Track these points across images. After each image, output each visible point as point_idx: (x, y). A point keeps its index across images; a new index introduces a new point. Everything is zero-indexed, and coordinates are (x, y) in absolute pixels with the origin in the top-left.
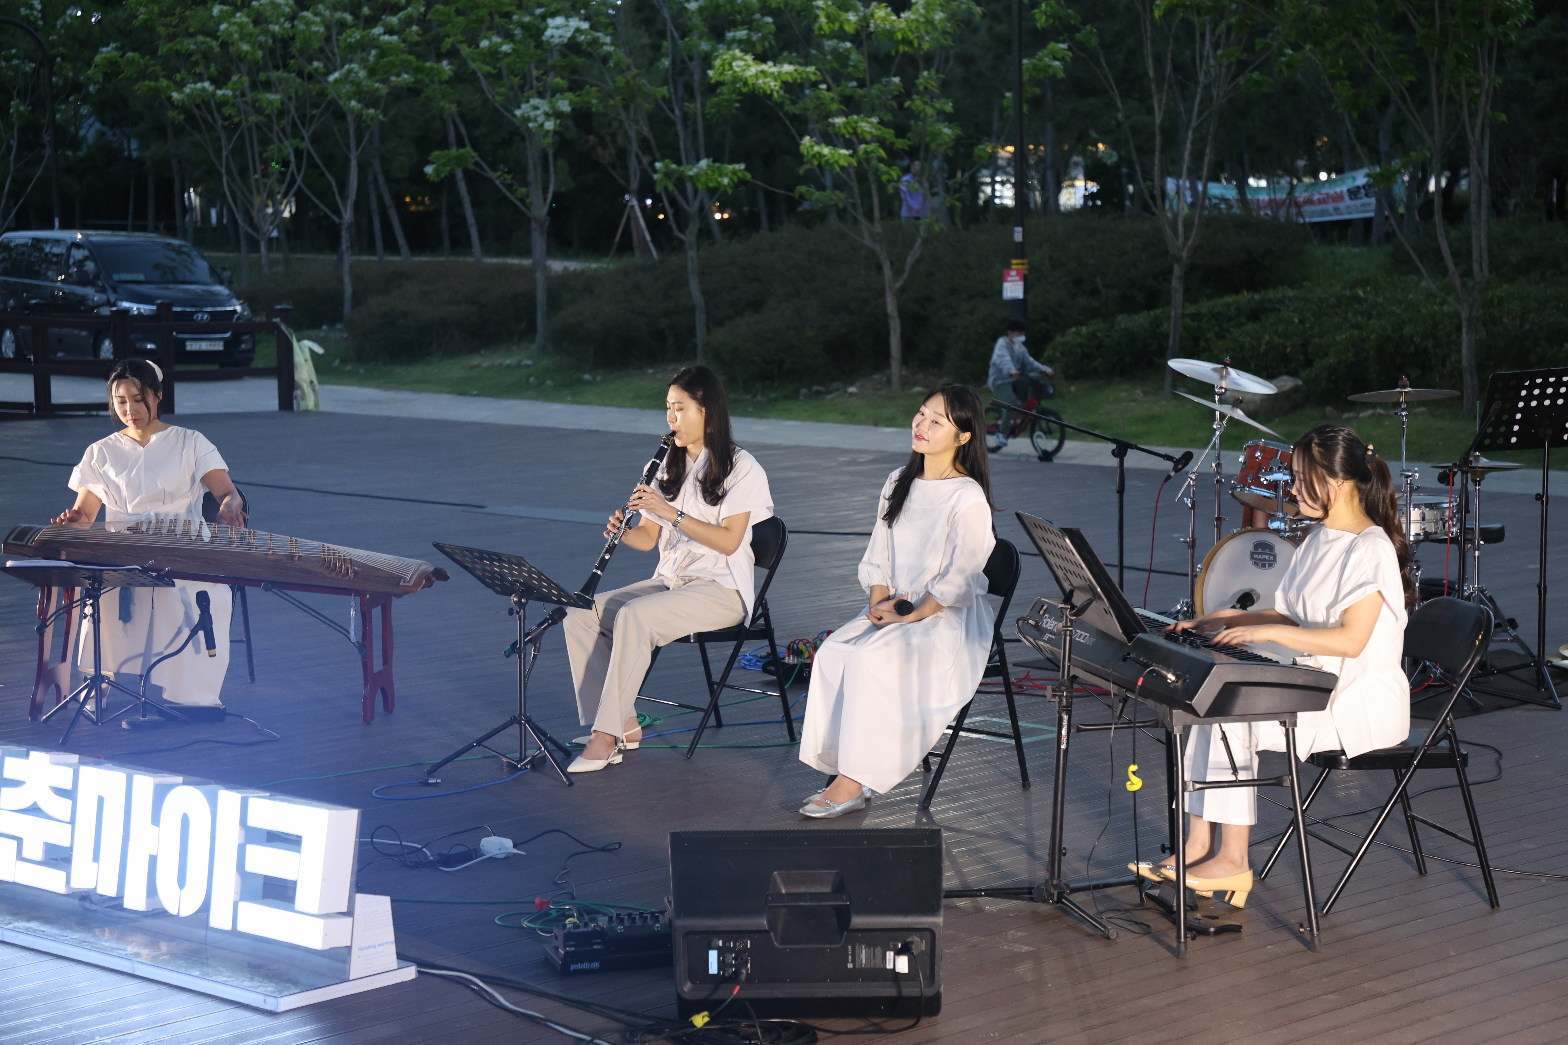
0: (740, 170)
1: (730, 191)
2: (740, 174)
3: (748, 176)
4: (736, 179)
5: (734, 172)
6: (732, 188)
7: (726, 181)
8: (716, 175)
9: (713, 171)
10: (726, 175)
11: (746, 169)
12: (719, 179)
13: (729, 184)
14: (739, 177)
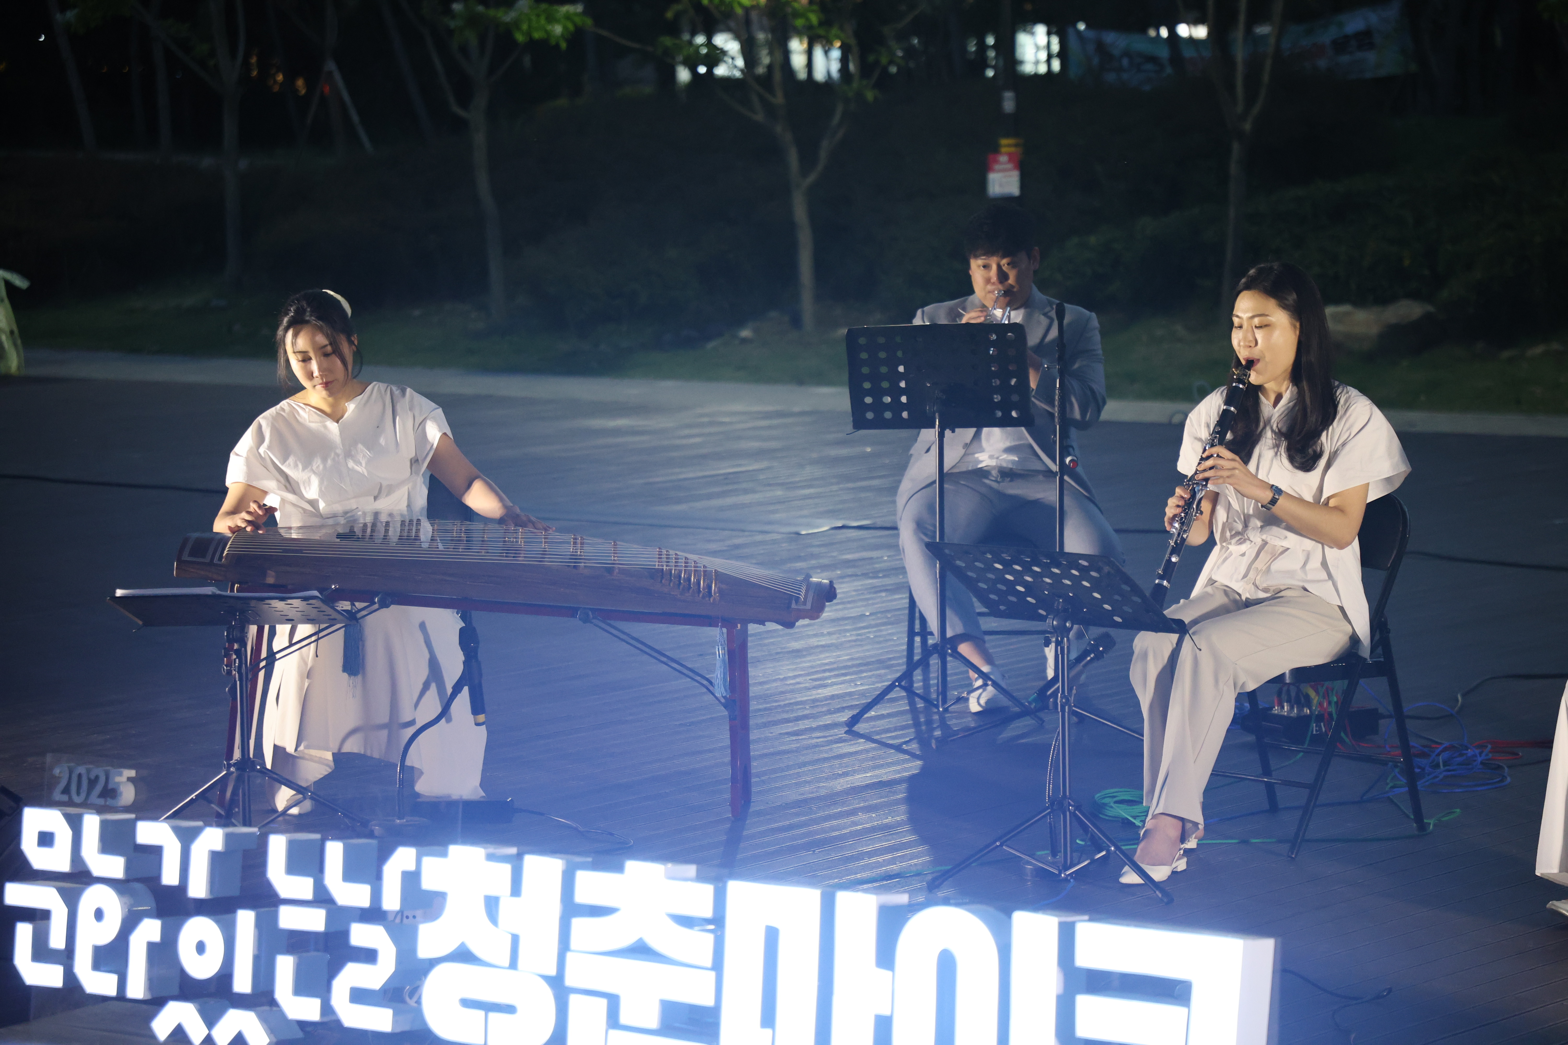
0: (576, 14)
1: (563, 45)
2: (578, 20)
3: (589, 22)
4: (571, 27)
5: (568, 17)
6: (568, 41)
7: (558, 29)
8: (543, 21)
9: (538, 16)
10: (557, 21)
11: (585, 13)
12: (549, 27)
13: (562, 35)
14: (575, 25)
